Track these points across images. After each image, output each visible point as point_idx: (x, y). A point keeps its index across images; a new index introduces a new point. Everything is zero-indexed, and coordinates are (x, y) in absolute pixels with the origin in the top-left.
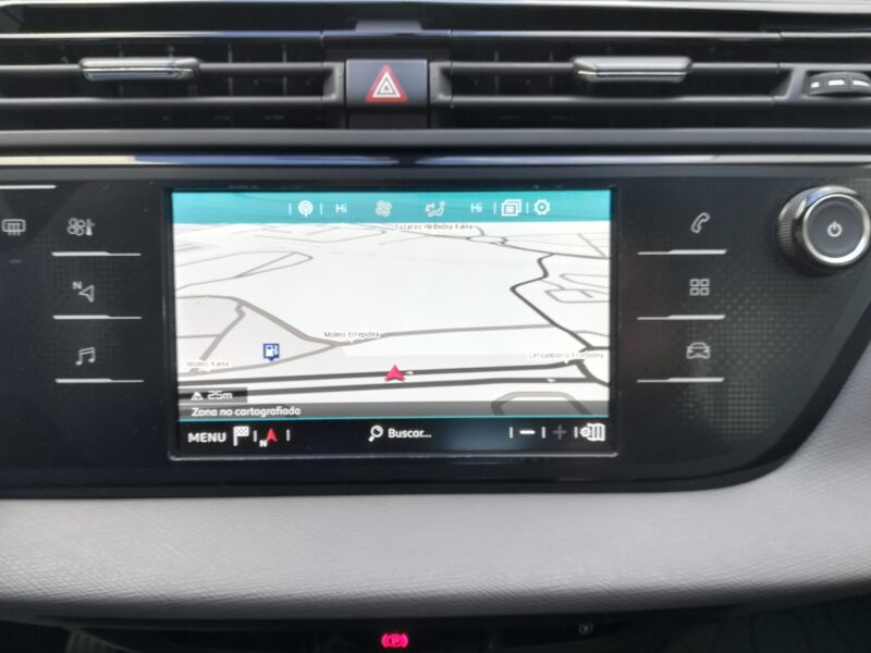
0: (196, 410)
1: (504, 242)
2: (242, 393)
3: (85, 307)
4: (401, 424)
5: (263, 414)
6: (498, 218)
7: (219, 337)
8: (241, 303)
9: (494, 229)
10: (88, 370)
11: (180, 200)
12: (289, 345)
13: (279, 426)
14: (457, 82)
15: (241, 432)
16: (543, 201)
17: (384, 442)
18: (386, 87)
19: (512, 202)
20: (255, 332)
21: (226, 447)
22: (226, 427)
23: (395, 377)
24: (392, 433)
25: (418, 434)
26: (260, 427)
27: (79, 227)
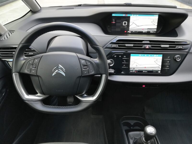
0: (131, 69)
1: (154, 58)
2: (134, 68)
3: (124, 62)
4: (145, 71)
5: (136, 70)
6: (154, 56)
7: (133, 64)
8: (135, 62)
9: (153, 57)
10: (124, 67)
11: (131, 55)
12: (138, 65)
13: (137, 71)
14: (152, 47)
15: (134, 71)
16: (157, 55)
17: (144, 72)
18: (147, 47)
19: (155, 55)
20: (136, 64)
21: (133, 72)
22: (133, 71)
23: (145, 68)
24: (145, 72)
25: (147, 72)
26: (135, 71)
27: (125, 57)
